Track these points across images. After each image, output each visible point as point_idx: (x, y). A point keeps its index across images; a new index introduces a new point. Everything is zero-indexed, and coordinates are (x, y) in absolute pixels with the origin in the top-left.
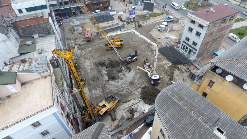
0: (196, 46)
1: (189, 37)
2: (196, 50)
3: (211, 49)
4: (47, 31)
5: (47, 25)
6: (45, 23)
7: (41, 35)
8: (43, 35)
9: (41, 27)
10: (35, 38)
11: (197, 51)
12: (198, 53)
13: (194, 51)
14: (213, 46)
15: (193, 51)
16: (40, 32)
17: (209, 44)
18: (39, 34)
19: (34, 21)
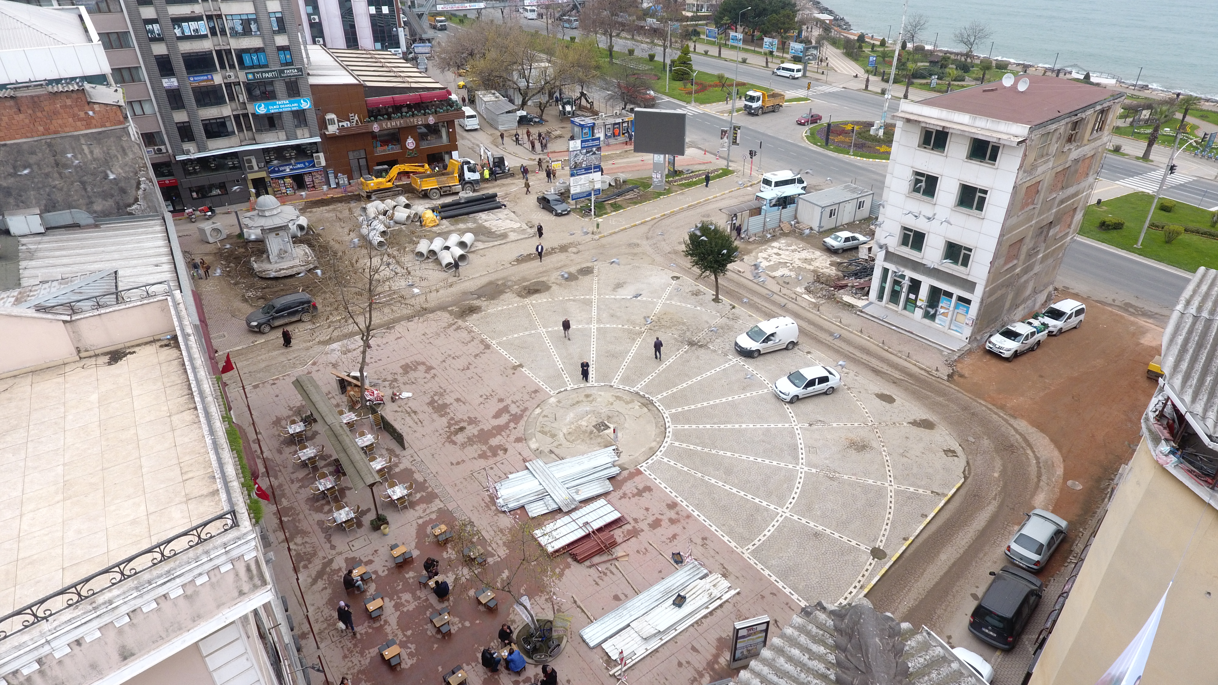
0: (965, 263)
1: (919, 225)
2: (970, 286)
3: (1027, 282)
4: (105, 196)
5: (113, 151)
6: (97, 138)
7: (63, 217)
8: (82, 216)
9: (66, 166)
10: (13, 231)
11: (979, 290)
12: (982, 302)
13: (957, 292)
14: (1037, 269)
15: (949, 295)
16: (59, 197)
17: (1024, 249)
18: (50, 207)
19: (22, 116)
